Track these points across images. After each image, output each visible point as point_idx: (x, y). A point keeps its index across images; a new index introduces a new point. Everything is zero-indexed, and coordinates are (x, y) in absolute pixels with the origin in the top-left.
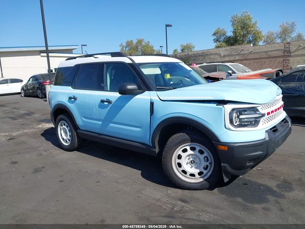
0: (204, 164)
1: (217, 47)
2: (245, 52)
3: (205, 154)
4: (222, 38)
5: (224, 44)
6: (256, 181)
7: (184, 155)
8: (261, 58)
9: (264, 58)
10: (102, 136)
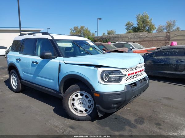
0: (88, 104)
1: (127, 33)
2: (143, 37)
3: (89, 98)
4: (131, 28)
5: (132, 31)
6: (124, 117)
7: (76, 98)
8: (152, 41)
9: (154, 41)
10: (33, 84)
